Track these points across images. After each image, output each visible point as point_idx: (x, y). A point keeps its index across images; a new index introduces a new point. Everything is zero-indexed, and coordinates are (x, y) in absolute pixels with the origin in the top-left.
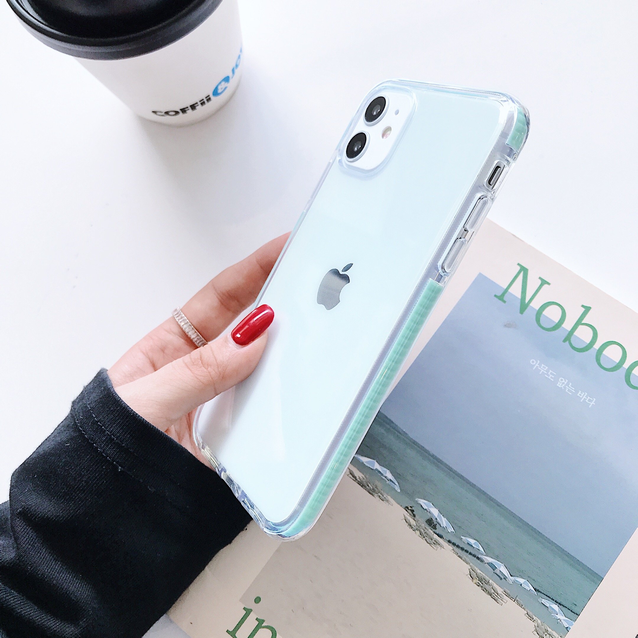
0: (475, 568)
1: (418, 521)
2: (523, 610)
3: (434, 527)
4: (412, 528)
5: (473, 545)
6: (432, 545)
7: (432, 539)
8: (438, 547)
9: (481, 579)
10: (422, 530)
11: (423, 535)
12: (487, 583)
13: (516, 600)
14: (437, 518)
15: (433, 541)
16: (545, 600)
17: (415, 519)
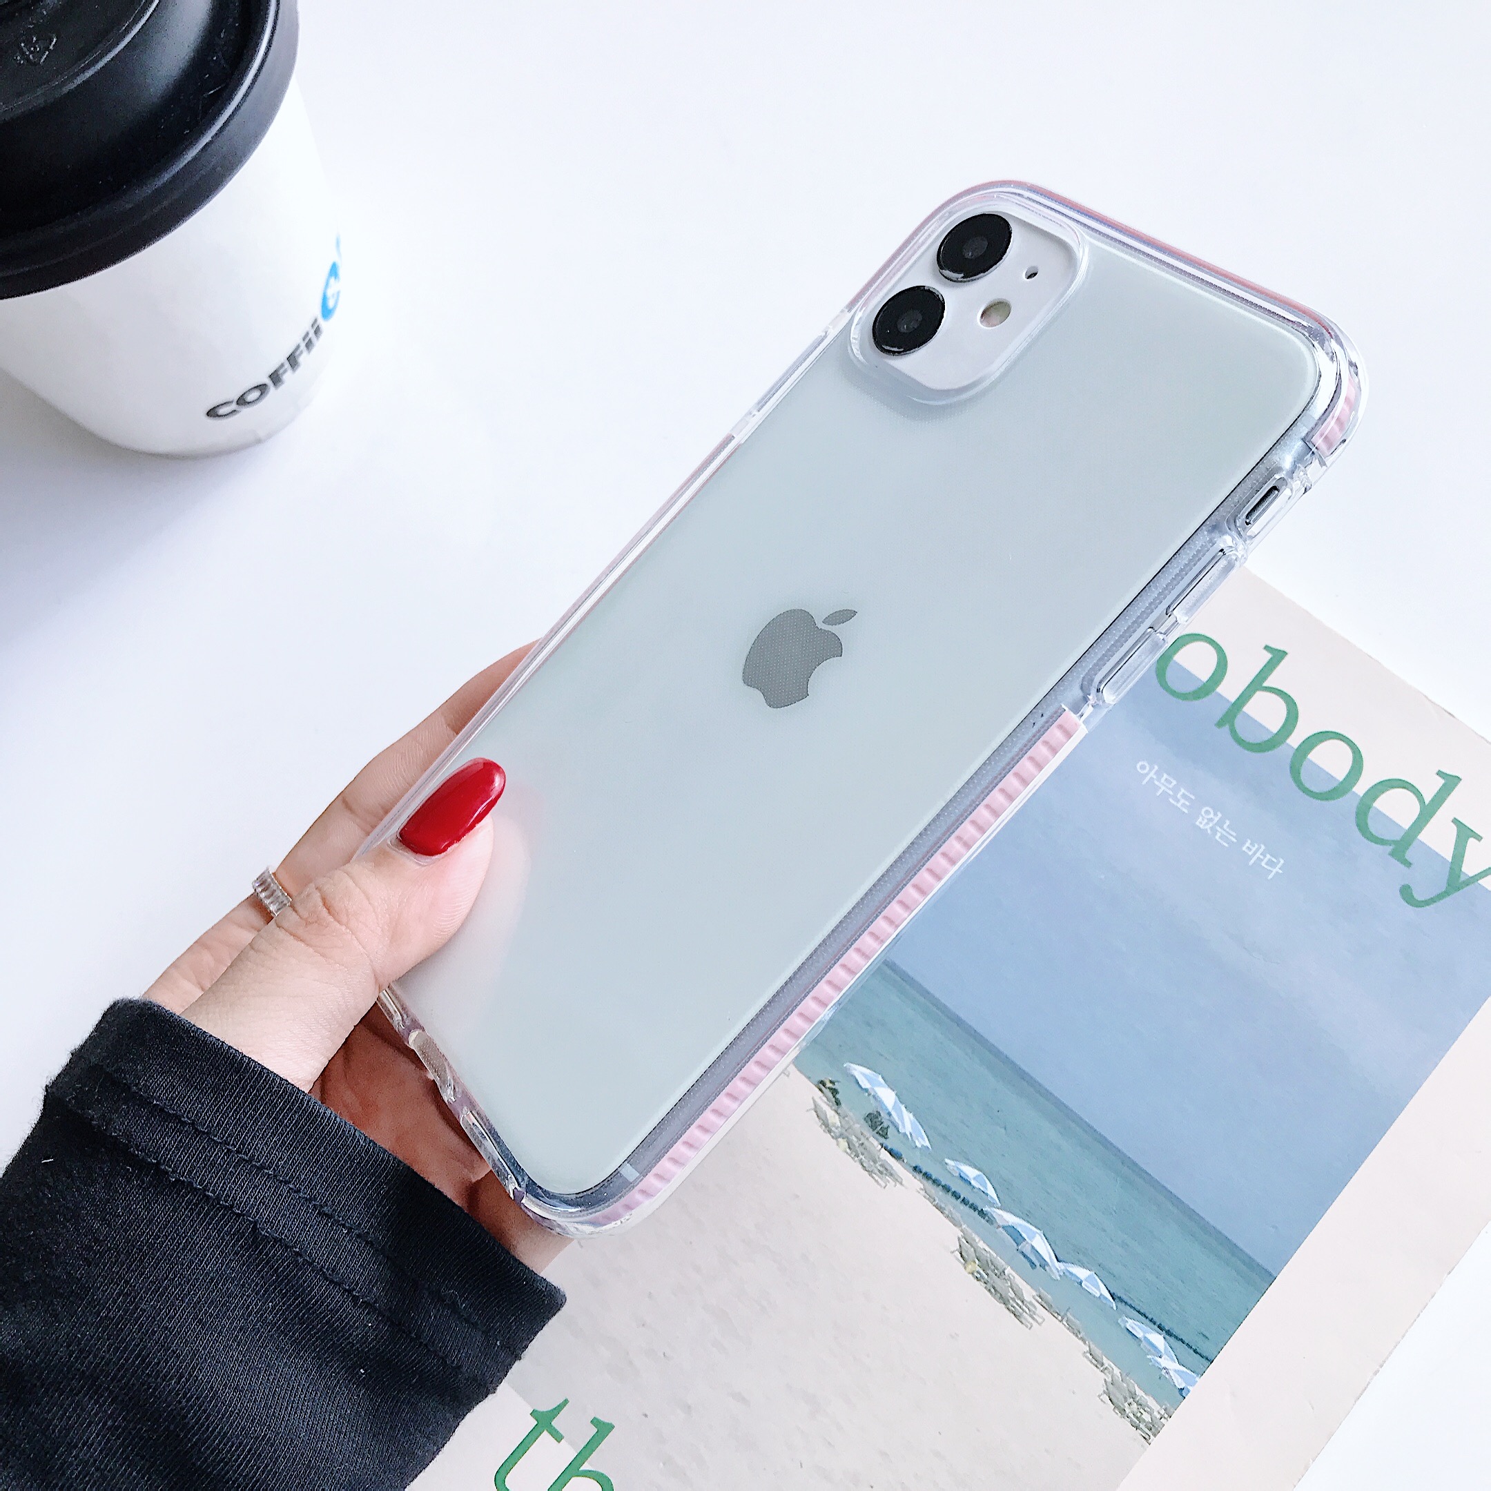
0: (974, 1235)
1: (847, 1116)
2: (1081, 1342)
3: (883, 1134)
4: (830, 1131)
5: (973, 1182)
6: (874, 1175)
7: (875, 1162)
8: (889, 1182)
9: (986, 1264)
10: (854, 1139)
11: (856, 1152)
12: (998, 1274)
13: (1066, 1318)
14: (893, 1113)
15: (877, 1165)
16: (1135, 1322)
17: (839, 1111)
